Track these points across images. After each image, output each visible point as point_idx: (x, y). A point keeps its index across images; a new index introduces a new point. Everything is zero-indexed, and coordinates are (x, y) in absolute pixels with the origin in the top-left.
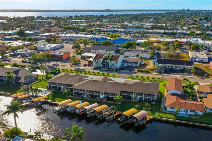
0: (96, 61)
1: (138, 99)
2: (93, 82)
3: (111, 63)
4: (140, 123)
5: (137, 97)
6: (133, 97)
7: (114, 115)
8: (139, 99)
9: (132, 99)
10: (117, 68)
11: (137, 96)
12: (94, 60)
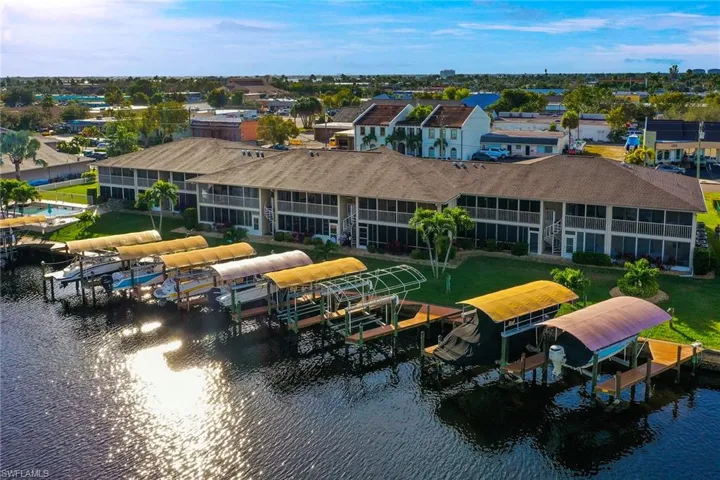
0: (368, 129)
1: (569, 250)
2: (312, 155)
3: (431, 136)
4: (605, 387)
5: (564, 237)
6: (535, 237)
7: (403, 324)
8: (580, 246)
9: (535, 248)
10: (459, 156)
11: (564, 229)
12: (359, 127)
